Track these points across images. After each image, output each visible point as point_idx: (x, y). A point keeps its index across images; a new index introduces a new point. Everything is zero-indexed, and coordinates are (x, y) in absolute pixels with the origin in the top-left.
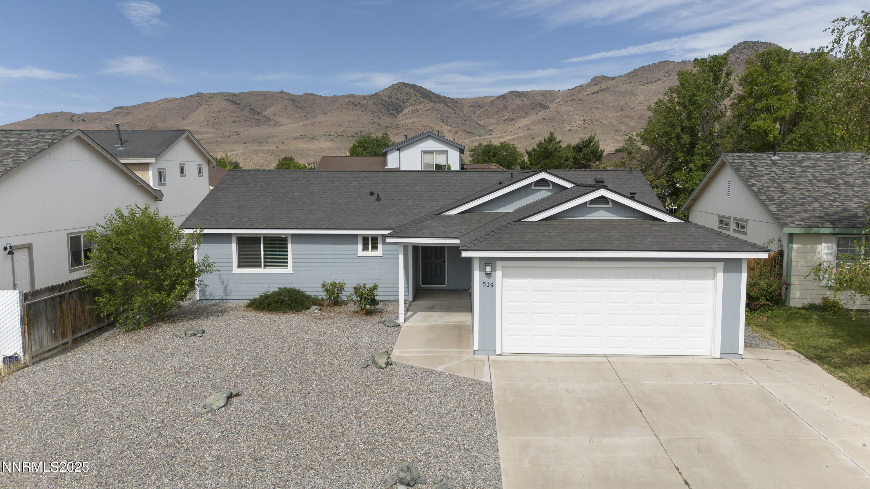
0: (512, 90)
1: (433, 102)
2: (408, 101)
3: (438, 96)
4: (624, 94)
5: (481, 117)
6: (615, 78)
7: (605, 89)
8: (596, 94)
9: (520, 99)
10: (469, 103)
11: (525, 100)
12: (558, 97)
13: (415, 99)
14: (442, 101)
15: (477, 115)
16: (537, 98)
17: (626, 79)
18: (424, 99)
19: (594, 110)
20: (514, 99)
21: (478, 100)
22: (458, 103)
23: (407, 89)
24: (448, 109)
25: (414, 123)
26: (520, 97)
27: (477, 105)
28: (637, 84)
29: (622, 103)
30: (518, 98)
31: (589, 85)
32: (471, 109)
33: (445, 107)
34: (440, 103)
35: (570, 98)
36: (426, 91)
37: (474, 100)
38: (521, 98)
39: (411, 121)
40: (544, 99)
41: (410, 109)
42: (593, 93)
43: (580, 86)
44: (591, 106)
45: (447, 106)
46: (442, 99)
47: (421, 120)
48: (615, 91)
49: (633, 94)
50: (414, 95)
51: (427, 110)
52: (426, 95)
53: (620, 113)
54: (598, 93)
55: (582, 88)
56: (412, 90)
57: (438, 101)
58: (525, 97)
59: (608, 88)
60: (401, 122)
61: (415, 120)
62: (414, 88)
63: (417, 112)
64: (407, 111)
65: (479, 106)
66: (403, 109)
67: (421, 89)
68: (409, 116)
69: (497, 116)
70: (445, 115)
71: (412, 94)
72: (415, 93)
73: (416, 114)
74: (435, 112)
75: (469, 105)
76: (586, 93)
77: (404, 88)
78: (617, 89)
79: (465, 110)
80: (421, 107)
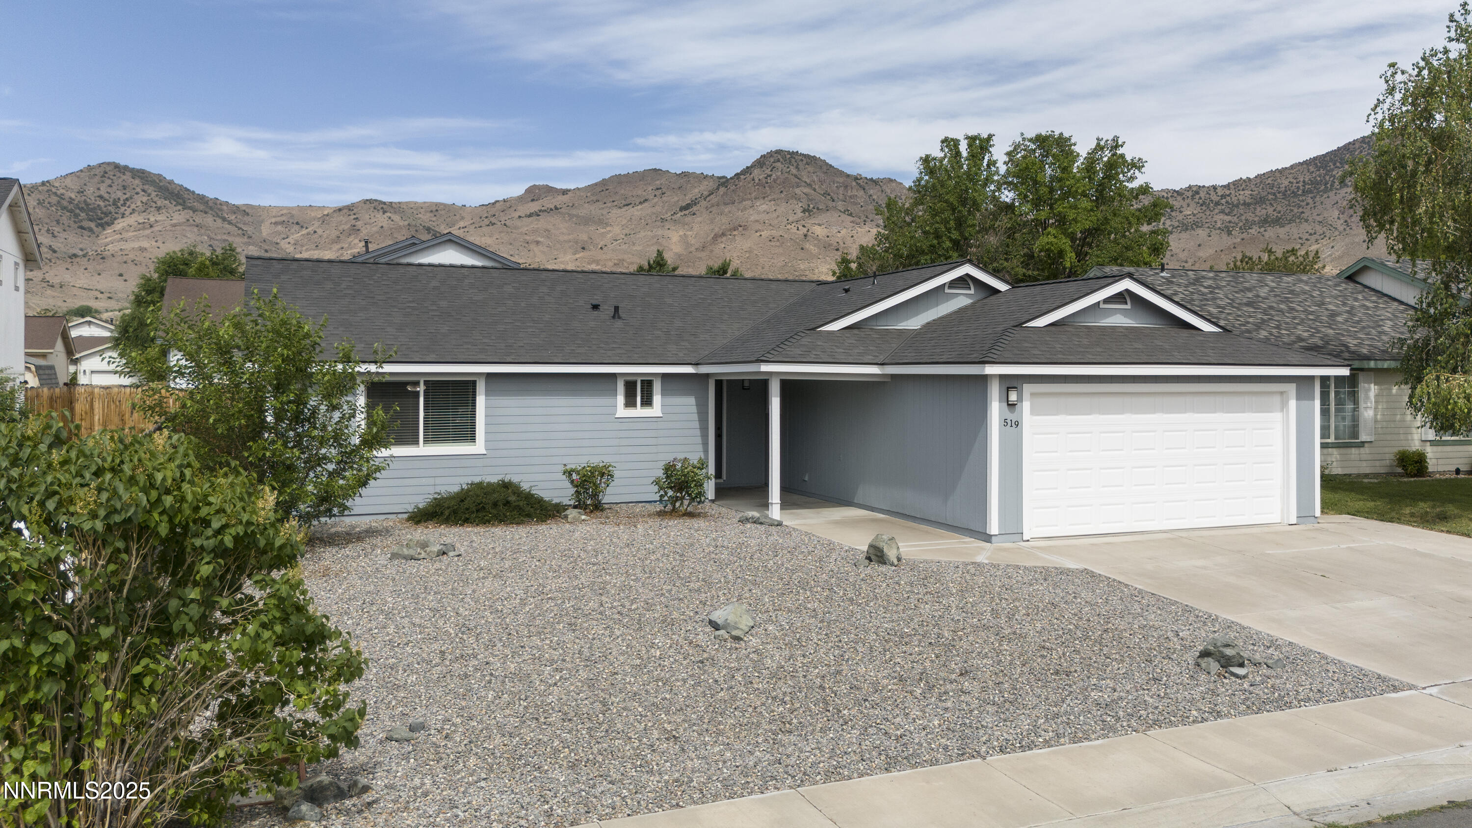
0: (368, 198)
1: (190, 208)
2: (128, 203)
3: (202, 199)
4: (587, 221)
5: (302, 246)
6: (569, 190)
7: (551, 210)
8: (535, 218)
9: (385, 216)
10: (274, 217)
11: (396, 218)
12: (462, 218)
13: (145, 199)
14: (211, 208)
15: (292, 242)
16: (420, 215)
17: (589, 194)
18: (167, 202)
19: (533, 246)
20: (372, 215)
21: (294, 212)
22: (248, 214)
23: (124, 177)
24: (227, 226)
25: (142, 250)
26: (384, 212)
27: (291, 221)
28: (609, 205)
29: (584, 237)
30: (381, 213)
31: (520, 199)
32: (279, 228)
33: (219, 221)
34: (206, 213)
35: (487, 222)
36: (173, 186)
37: (284, 212)
38: (388, 214)
39: (136, 245)
40: (434, 219)
41: (132, 220)
42: (530, 215)
43: (504, 201)
44: (527, 238)
45: (224, 219)
46: (211, 204)
47: (160, 244)
48: (569, 215)
49: (602, 222)
50: (143, 191)
51: (174, 225)
52: (172, 193)
53: (581, 254)
54: (539, 215)
55: (508, 204)
56: (137, 181)
57: (202, 207)
58: (395, 213)
59: (556, 208)
60: (109, 247)
61: (145, 244)
62: (142, 178)
63: (151, 226)
64: (125, 224)
65: (297, 223)
66: (115, 219)
67: (160, 181)
68: (131, 234)
69: (338, 246)
70: (219, 237)
71: (138, 190)
72: (146, 187)
73: (148, 232)
74: (196, 229)
75: (273, 220)
76: (516, 214)
77: (118, 174)
78: (574, 212)
79: (266, 230)
80: (159, 218)
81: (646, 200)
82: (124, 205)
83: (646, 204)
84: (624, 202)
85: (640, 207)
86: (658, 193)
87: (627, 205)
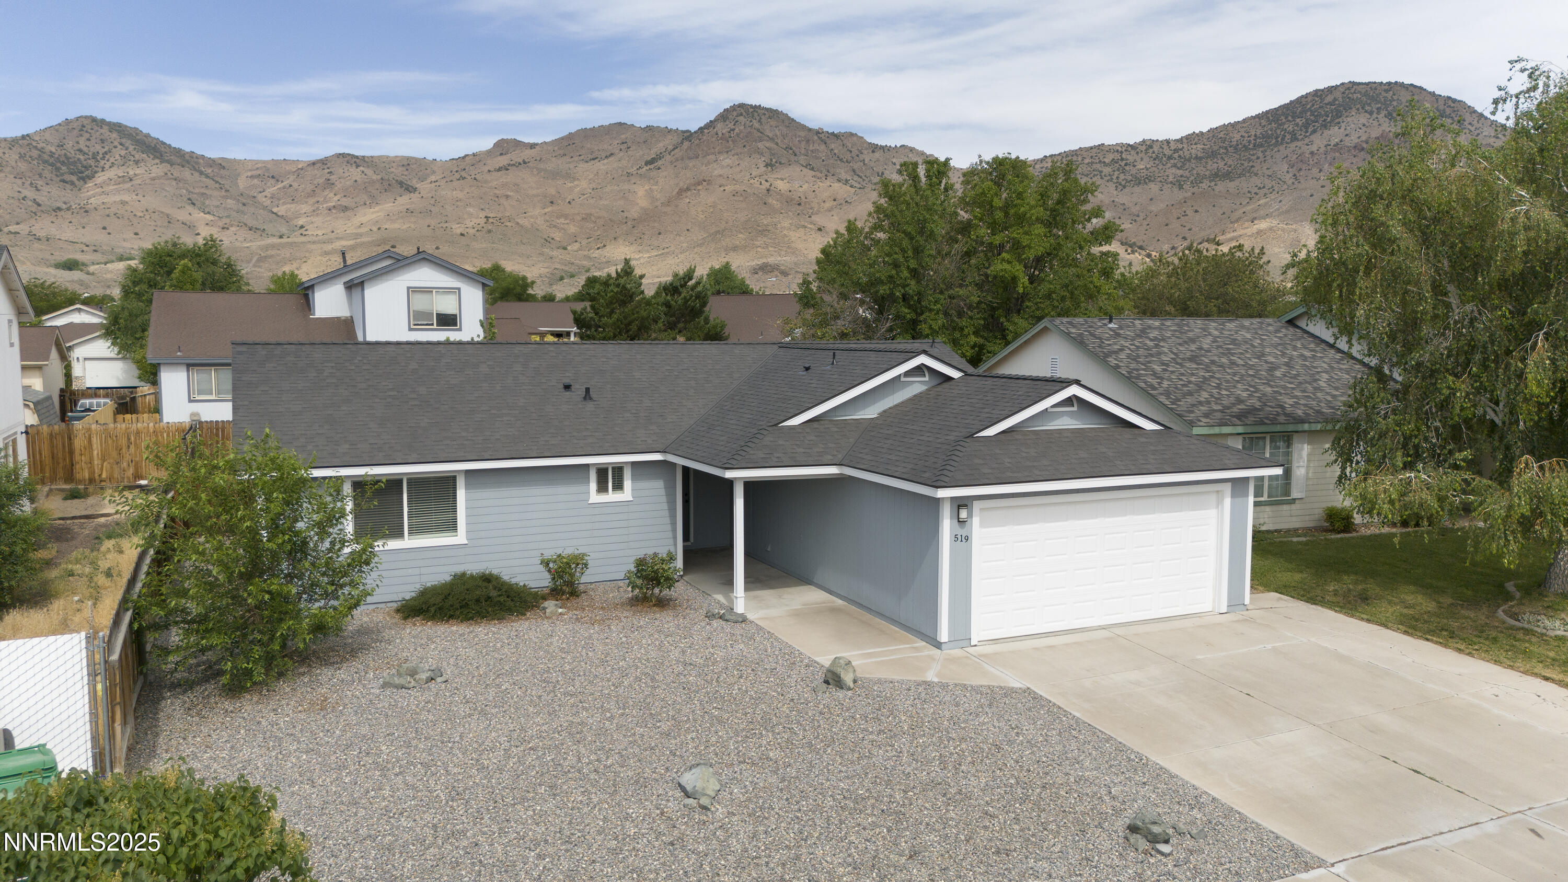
0: (341, 152)
1: (168, 162)
2: (107, 157)
3: (178, 152)
4: (555, 175)
5: (279, 199)
6: (537, 144)
7: (520, 164)
8: (504, 172)
9: (358, 170)
10: (251, 170)
11: (369, 172)
12: (434, 172)
13: (123, 153)
14: (188, 162)
15: (269, 195)
16: (392, 170)
17: (556, 148)
18: (145, 156)
19: (503, 201)
20: (346, 169)
21: (269, 166)
22: (224, 168)
23: (102, 131)
24: (203, 179)
25: (124, 203)
26: (357, 166)
27: (267, 174)
28: (576, 159)
29: (552, 191)
30: (354, 167)
31: (489, 153)
32: (256, 181)
33: (196, 174)
34: (183, 166)
35: (457, 176)
36: (150, 140)
37: (259, 165)
38: (362, 168)
39: (118, 198)
40: (406, 173)
41: (111, 173)
42: (499, 170)
43: (474, 155)
44: (497, 192)
45: (201, 173)
46: (187, 157)
47: (140, 197)
48: (537, 169)
49: (570, 176)
50: (121, 144)
51: (153, 179)
52: (148, 147)
53: (550, 209)
54: (507, 170)
55: (477, 158)
56: (115, 135)
57: (179, 161)
58: (368, 167)
59: (525, 162)
60: (92, 200)
61: (126, 198)
62: (119, 132)
63: (131, 180)
64: (105, 178)
65: (273, 177)
66: (96, 172)
67: (137, 134)
68: (112, 187)
69: (314, 200)
70: (197, 191)
71: (116, 143)
72: (124, 141)
73: (128, 185)
74: (174, 183)
75: (249, 174)
76: (486, 169)
77: (96, 128)
78: (542, 166)
79: (242, 183)
80: (138, 171)
81: (612, 154)
82: (103, 158)
83: (611, 159)
84: (590, 157)
85: (606, 161)
86: (624, 147)
87: (594, 159)
